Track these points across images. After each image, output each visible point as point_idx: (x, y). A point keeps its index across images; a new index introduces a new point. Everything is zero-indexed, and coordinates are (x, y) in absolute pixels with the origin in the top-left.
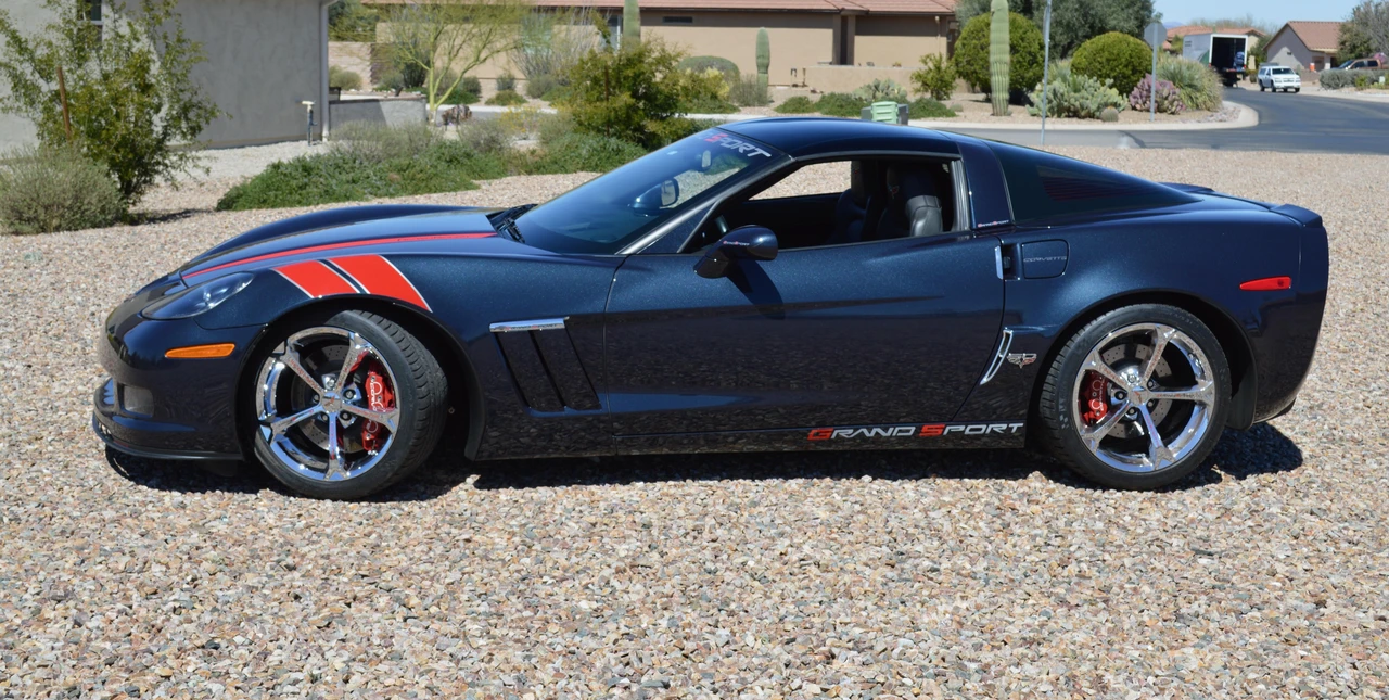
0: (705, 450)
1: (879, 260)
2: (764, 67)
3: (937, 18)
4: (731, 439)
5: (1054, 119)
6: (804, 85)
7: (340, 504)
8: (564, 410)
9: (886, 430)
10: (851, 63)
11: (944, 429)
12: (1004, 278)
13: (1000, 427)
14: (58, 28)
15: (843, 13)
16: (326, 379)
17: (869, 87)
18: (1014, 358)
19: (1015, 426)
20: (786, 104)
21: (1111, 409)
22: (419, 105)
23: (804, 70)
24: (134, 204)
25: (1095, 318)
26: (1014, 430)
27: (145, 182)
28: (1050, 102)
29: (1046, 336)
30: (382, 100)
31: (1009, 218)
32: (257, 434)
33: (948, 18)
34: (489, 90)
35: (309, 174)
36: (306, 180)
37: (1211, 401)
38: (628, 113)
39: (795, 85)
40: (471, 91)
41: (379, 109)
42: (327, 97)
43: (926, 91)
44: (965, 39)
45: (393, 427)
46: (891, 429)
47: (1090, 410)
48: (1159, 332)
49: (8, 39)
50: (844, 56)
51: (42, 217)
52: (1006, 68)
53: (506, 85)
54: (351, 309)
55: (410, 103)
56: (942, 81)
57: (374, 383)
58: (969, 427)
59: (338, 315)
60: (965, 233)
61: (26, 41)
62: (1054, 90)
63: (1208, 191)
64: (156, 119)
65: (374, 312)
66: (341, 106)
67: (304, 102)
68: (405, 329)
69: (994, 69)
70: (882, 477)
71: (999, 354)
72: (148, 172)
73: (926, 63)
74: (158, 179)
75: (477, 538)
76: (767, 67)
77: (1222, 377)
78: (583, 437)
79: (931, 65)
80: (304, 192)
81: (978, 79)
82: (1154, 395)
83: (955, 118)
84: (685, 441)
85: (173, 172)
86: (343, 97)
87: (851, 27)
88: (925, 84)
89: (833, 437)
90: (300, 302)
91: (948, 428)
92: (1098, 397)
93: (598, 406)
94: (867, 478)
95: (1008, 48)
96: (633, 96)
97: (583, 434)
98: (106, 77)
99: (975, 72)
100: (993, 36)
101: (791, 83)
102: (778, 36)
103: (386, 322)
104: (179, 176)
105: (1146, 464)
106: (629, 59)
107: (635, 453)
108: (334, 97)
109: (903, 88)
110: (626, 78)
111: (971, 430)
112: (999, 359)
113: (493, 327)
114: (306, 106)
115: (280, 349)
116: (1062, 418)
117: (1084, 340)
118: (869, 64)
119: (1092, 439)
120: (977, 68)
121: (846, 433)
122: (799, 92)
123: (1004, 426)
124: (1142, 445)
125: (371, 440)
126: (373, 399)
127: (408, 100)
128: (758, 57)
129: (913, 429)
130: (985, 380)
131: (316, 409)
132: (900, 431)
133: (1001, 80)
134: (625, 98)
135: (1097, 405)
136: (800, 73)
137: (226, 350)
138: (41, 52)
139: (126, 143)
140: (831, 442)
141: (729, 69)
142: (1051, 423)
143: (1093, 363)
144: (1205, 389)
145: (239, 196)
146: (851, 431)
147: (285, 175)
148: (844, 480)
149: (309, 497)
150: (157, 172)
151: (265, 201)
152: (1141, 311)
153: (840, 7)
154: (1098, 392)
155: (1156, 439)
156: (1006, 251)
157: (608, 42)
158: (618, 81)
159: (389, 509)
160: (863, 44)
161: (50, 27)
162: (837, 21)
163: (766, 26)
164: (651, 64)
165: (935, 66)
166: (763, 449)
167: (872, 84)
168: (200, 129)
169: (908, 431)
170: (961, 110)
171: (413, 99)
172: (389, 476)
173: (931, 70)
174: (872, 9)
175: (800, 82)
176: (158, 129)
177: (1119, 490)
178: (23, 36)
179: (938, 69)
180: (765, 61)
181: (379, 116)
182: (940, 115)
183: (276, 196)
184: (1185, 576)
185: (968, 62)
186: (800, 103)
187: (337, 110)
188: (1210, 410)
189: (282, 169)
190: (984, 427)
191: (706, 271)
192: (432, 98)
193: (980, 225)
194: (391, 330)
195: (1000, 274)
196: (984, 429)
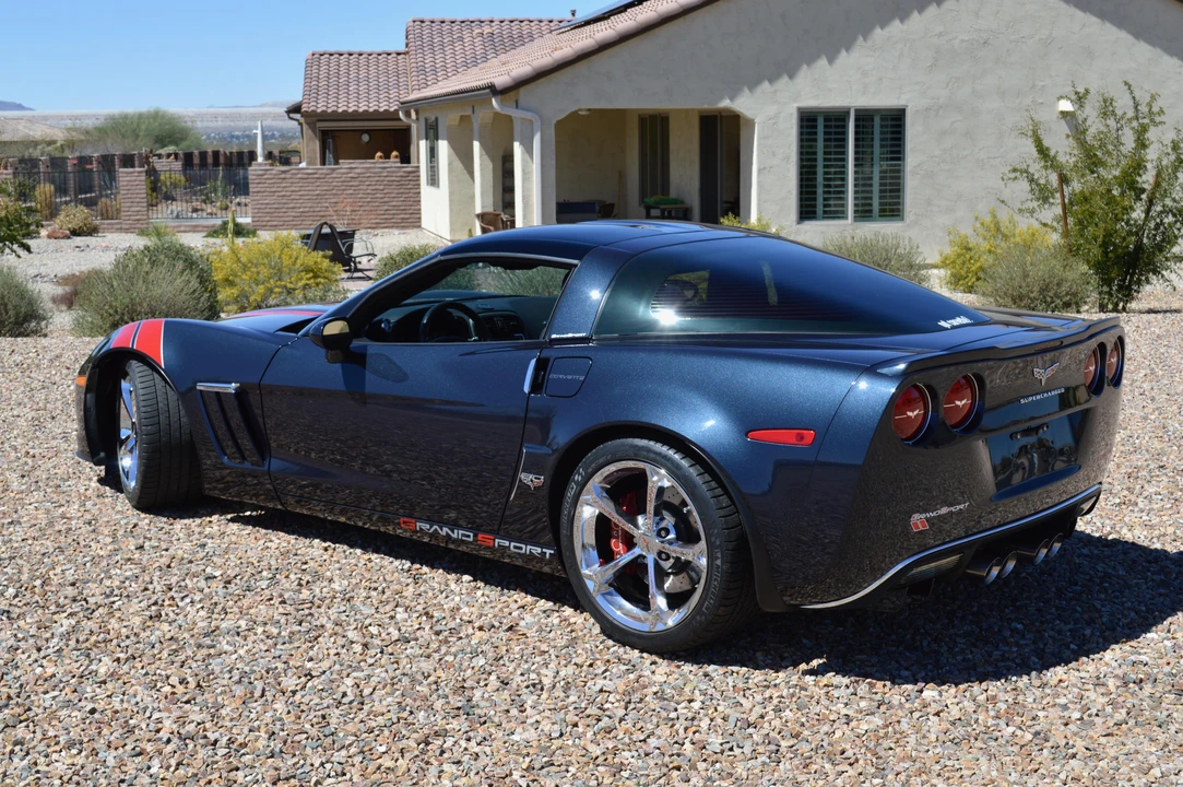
8: (245, 464)
9: (452, 532)
11: (494, 541)
12: (529, 393)
13: (537, 550)
18: (526, 478)
19: (548, 552)
29: (550, 459)
37: (703, 564)
46: (455, 532)
48: (649, 473)
58: (512, 544)
71: (518, 473)
89: (418, 528)
90: (105, 350)
91: (496, 541)
92: (618, 538)
94: (467, 578)
111: (515, 547)
113: (201, 386)
121: (425, 526)
123: (539, 550)
129: (472, 536)
130: (512, 497)
132: (463, 535)
135: (617, 545)
140: (416, 533)
144: (697, 551)
146: (428, 526)
152: (632, 447)
169: (469, 537)
188: (704, 577)
190: (524, 546)
193: (554, 336)
194: (144, 379)
195: (526, 389)
196: (527, 549)
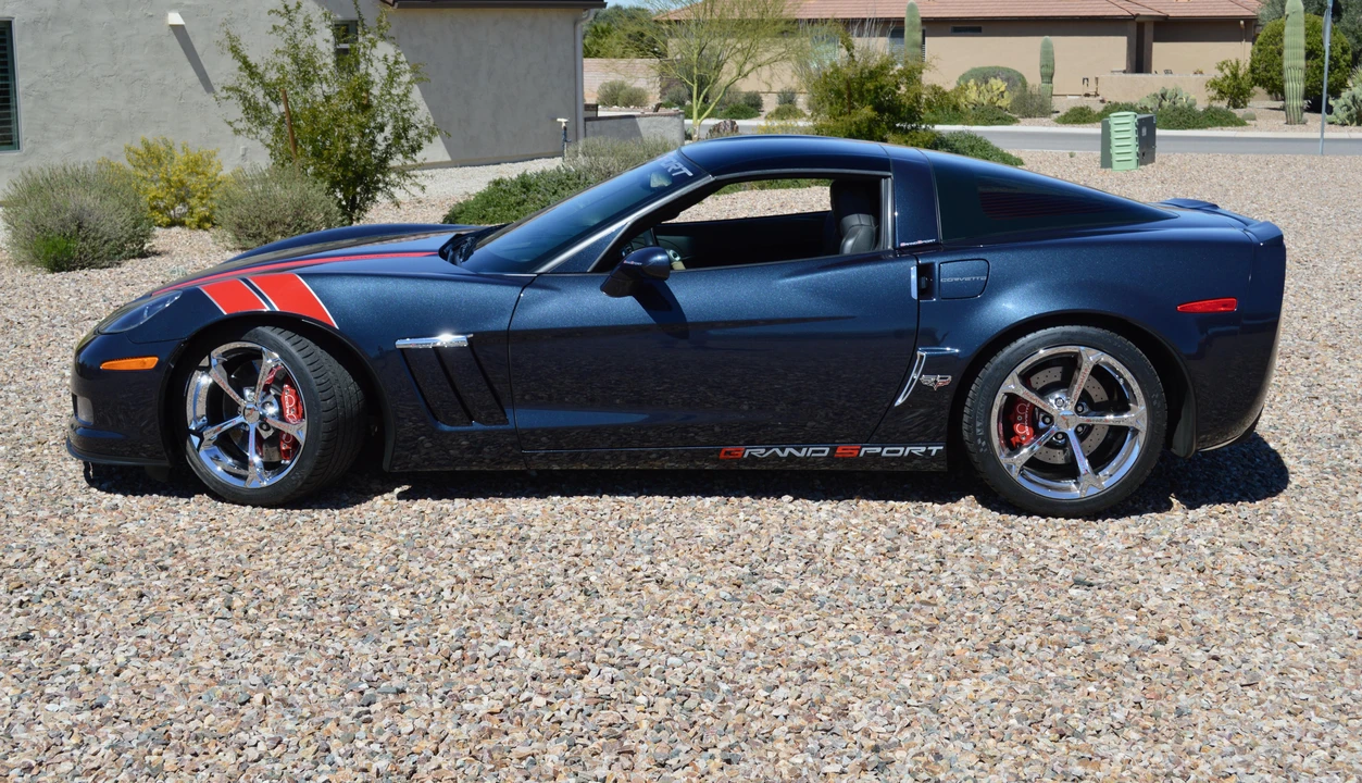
0: (625, 466)
1: (788, 280)
2: (1048, 77)
3: (1242, 22)
4: (654, 456)
5: (1354, 127)
6: (1097, 95)
7: (259, 509)
8: (472, 424)
9: (799, 450)
10: (1148, 71)
11: (860, 451)
12: (918, 299)
13: (919, 450)
14: (284, 53)
15: (1137, 19)
16: (247, 392)
17: (1155, 95)
18: (928, 380)
19: (934, 449)
20: (1067, 114)
21: (1037, 432)
22: (676, 120)
23: (1097, 79)
24: (358, 219)
25: (1015, 340)
26: (933, 453)
27: (368, 199)
28: (1349, 109)
29: (960, 356)
30: (639, 116)
31: (936, 238)
32: (188, 442)
33: (1254, 23)
34: (770, 104)
35: (528, 190)
36: (524, 196)
37: (1143, 426)
38: (869, 126)
39: (1087, 95)
40: (752, 106)
41: (636, 125)
42: (582, 114)
43: (1222, 99)
44: (1261, 44)
45: (301, 438)
46: (804, 450)
47: (1015, 434)
48: (1083, 353)
49: (240, 64)
50: (1139, 62)
51: (264, 233)
52: (1301, 75)
53: (787, 99)
54: (264, 326)
55: (667, 119)
56: (1239, 89)
57: (288, 395)
58: (886, 449)
59: (252, 331)
60: (889, 251)
61: (256, 66)
62: (1354, 97)
63: (1212, 208)
64: (379, 138)
65: (286, 328)
66: (596, 123)
67: (559, 120)
68: (317, 344)
69: (1287, 75)
70: (803, 498)
71: (913, 374)
72: (371, 189)
73: (1222, 70)
74: (379, 196)
75: (357, 546)
76: (1052, 77)
77: (1155, 403)
78: (509, 452)
79: (1227, 72)
80: (522, 208)
81: (1274, 86)
82: (1083, 420)
83: (1244, 128)
84: (607, 457)
85: (392, 189)
86: (600, 114)
87: (1149, 32)
88: (1220, 92)
89: (746, 456)
90: (216, 318)
91: (864, 450)
92: (1023, 421)
93: (506, 422)
94: (787, 498)
95: (1303, 53)
96: (875, 109)
97: (510, 448)
98: (328, 98)
99: (1271, 78)
100: (1287, 41)
101: (1083, 94)
102: (1063, 44)
103: (297, 338)
104: (399, 194)
105: (1074, 491)
106: (871, 73)
107: (556, 468)
108: (591, 114)
109: (1193, 97)
110: (869, 91)
111: (888, 452)
112: (913, 380)
113: (400, 343)
114: (561, 123)
115: (205, 362)
116: (979, 441)
117: (1002, 362)
118: (1167, 72)
119: (1015, 463)
120: (1273, 74)
121: (759, 452)
122: (1085, 102)
123: (923, 449)
124: (1070, 471)
125: (288, 450)
126: (288, 411)
127: (665, 116)
128: (1042, 67)
129: (827, 450)
130: (900, 401)
131: (239, 420)
132: (814, 452)
133: (1295, 85)
134: (867, 111)
135: (1022, 429)
136: (1092, 82)
137: (150, 362)
138: (272, 76)
139: (345, 163)
140: (741, 461)
141: (1014, 79)
142: (970, 447)
143: (1012, 385)
144: (1136, 416)
145: (462, 212)
146: (763, 451)
147: (505, 191)
148: (765, 499)
149: (234, 503)
150: (379, 189)
151: (484, 217)
152: (1063, 333)
153: (1134, 13)
154: (1023, 416)
155: (1084, 465)
156: (924, 271)
157: (852, 55)
158: (861, 95)
159: (298, 516)
160: (1162, 52)
161: (277, 52)
162: (1133, 28)
163: (1051, 35)
164: (893, 76)
165: (1232, 73)
166: (683, 467)
167: (1159, 93)
168: (420, 148)
169: (823, 452)
170: (1254, 119)
171: (670, 115)
172: (300, 483)
173: (1227, 77)
174: (1171, 15)
175: (1091, 91)
176: (381, 146)
177: (1043, 516)
178: (252, 60)
179: (1235, 76)
180: (1050, 71)
181: (636, 132)
182: (1228, 124)
183: (495, 213)
184: (1040, 606)
185: (1265, 70)
186: (1081, 113)
187: (592, 126)
188: (1142, 437)
189: (503, 186)
190: (902, 449)
191: (612, 290)
192: (695, 114)
193: (903, 244)
194: (300, 345)
195: (914, 295)
196: (902, 451)
